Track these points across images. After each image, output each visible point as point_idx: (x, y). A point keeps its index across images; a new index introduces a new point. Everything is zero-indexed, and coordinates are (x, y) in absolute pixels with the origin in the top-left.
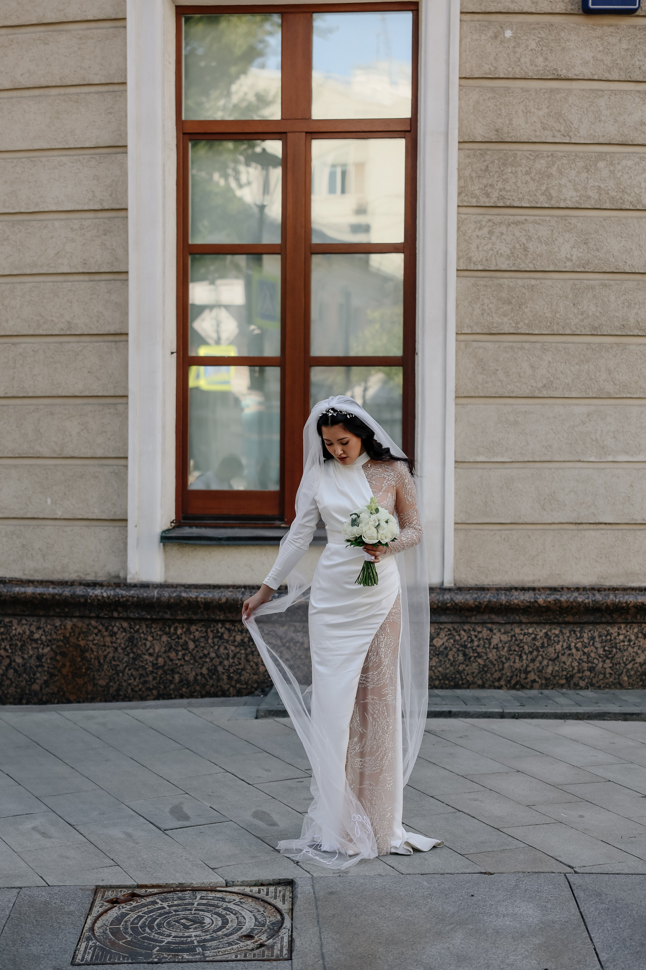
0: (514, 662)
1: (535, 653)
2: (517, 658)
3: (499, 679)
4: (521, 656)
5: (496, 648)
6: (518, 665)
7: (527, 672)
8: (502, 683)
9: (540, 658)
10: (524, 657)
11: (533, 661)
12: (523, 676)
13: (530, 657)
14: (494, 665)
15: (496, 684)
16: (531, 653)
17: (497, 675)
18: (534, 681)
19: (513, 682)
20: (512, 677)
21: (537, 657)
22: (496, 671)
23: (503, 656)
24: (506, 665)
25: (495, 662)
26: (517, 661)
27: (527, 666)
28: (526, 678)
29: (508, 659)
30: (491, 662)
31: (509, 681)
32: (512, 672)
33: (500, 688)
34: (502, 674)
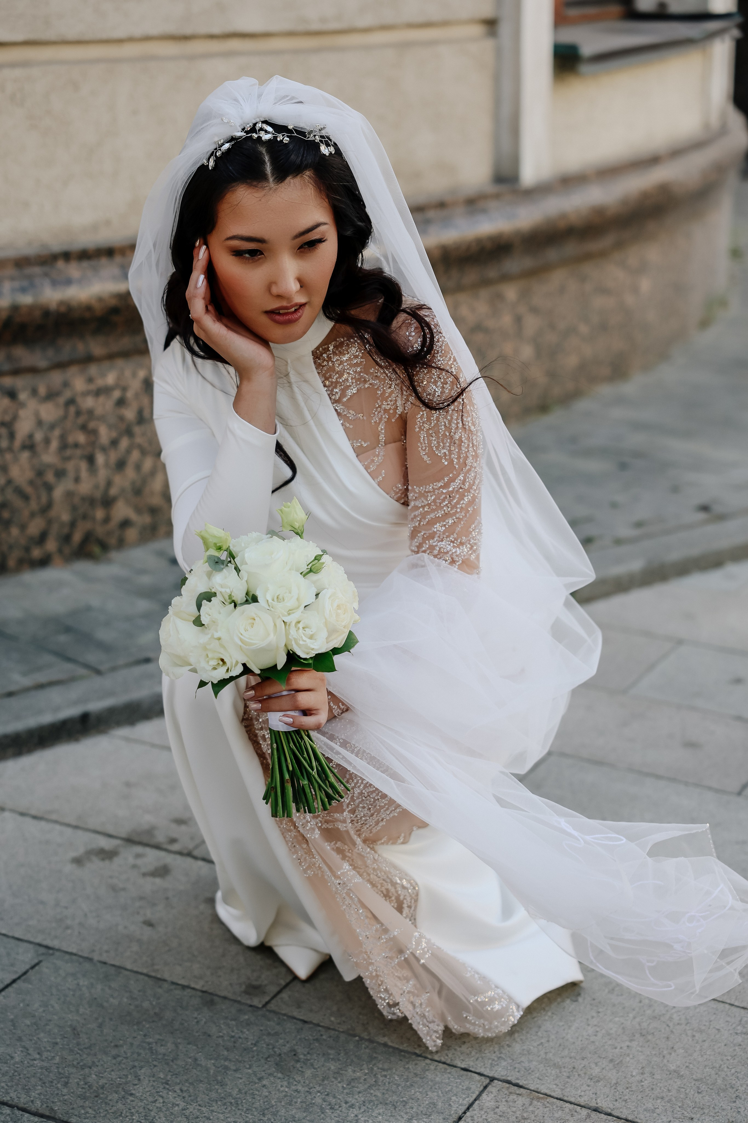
0: (77, 480)
1: (124, 443)
2: (84, 466)
3: (42, 538)
4: (91, 460)
5: (30, 446)
6: (85, 487)
7: (108, 502)
8: (51, 545)
9: (135, 455)
10: (100, 459)
11: (121, 465)
12: (99, 514)
13: (114, 456)
14: (26, 497)
15: (36, 553)
16: (114, 443)
17: (35, 527)
18: (125, 524)
19: (77, 537)
20: (73, 524)
21: (128, 451)
22: (33, 515)
23: (49, 466)
24: (58, 493)
25: (29, 490)
26: (84, 474)
27: (109, 484)
28: (107, 520)
29: (60, 474)
30: (20, 492)
31: (67, 538)
32: (74, 508)
33: (44, 562)
34: (50, 522)
